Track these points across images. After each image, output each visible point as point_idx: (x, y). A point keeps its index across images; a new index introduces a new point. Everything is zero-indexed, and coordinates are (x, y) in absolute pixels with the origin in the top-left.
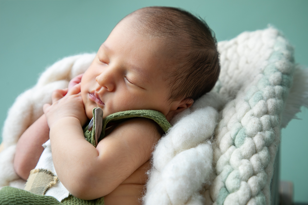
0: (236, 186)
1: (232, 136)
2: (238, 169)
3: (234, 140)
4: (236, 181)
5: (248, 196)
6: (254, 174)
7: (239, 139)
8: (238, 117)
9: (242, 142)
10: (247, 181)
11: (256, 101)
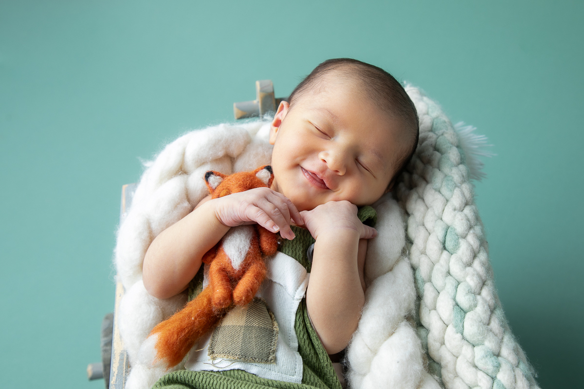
0: (472, 303)
1: (440, 239)
2: (465, 281)
3: (444, 243)
4: (471, 297)
5: (489, 313)
6: (484, 283)
7: (453, 243)
8: (436, 213)
9: (457, 246)
10: (479, 294)
11: (452, 191)
